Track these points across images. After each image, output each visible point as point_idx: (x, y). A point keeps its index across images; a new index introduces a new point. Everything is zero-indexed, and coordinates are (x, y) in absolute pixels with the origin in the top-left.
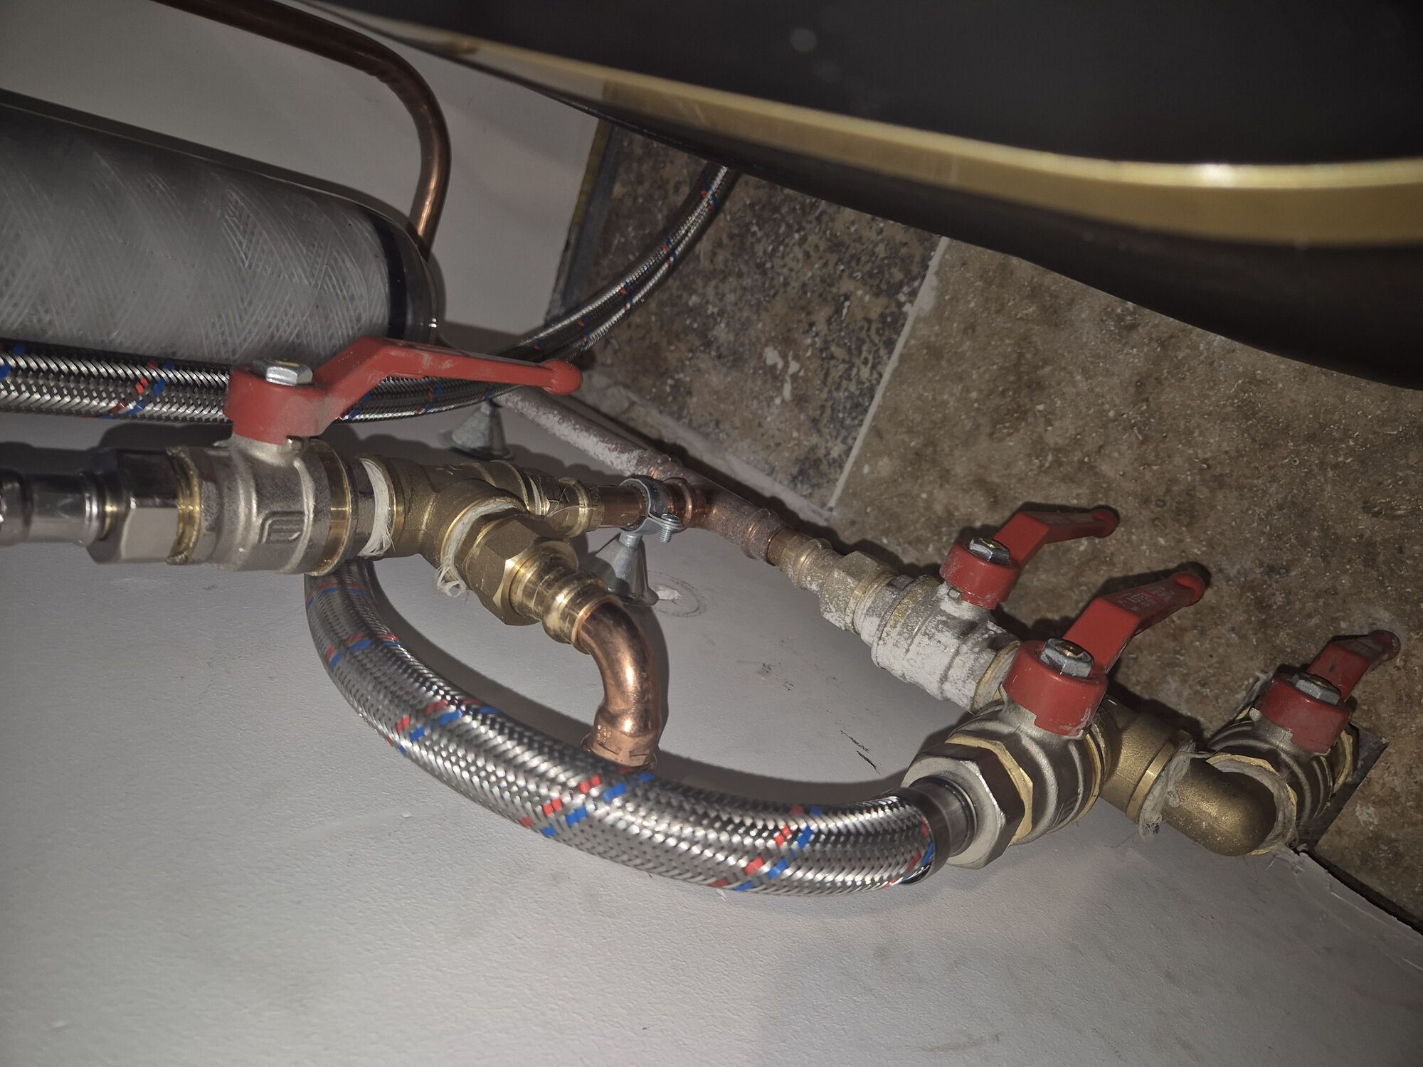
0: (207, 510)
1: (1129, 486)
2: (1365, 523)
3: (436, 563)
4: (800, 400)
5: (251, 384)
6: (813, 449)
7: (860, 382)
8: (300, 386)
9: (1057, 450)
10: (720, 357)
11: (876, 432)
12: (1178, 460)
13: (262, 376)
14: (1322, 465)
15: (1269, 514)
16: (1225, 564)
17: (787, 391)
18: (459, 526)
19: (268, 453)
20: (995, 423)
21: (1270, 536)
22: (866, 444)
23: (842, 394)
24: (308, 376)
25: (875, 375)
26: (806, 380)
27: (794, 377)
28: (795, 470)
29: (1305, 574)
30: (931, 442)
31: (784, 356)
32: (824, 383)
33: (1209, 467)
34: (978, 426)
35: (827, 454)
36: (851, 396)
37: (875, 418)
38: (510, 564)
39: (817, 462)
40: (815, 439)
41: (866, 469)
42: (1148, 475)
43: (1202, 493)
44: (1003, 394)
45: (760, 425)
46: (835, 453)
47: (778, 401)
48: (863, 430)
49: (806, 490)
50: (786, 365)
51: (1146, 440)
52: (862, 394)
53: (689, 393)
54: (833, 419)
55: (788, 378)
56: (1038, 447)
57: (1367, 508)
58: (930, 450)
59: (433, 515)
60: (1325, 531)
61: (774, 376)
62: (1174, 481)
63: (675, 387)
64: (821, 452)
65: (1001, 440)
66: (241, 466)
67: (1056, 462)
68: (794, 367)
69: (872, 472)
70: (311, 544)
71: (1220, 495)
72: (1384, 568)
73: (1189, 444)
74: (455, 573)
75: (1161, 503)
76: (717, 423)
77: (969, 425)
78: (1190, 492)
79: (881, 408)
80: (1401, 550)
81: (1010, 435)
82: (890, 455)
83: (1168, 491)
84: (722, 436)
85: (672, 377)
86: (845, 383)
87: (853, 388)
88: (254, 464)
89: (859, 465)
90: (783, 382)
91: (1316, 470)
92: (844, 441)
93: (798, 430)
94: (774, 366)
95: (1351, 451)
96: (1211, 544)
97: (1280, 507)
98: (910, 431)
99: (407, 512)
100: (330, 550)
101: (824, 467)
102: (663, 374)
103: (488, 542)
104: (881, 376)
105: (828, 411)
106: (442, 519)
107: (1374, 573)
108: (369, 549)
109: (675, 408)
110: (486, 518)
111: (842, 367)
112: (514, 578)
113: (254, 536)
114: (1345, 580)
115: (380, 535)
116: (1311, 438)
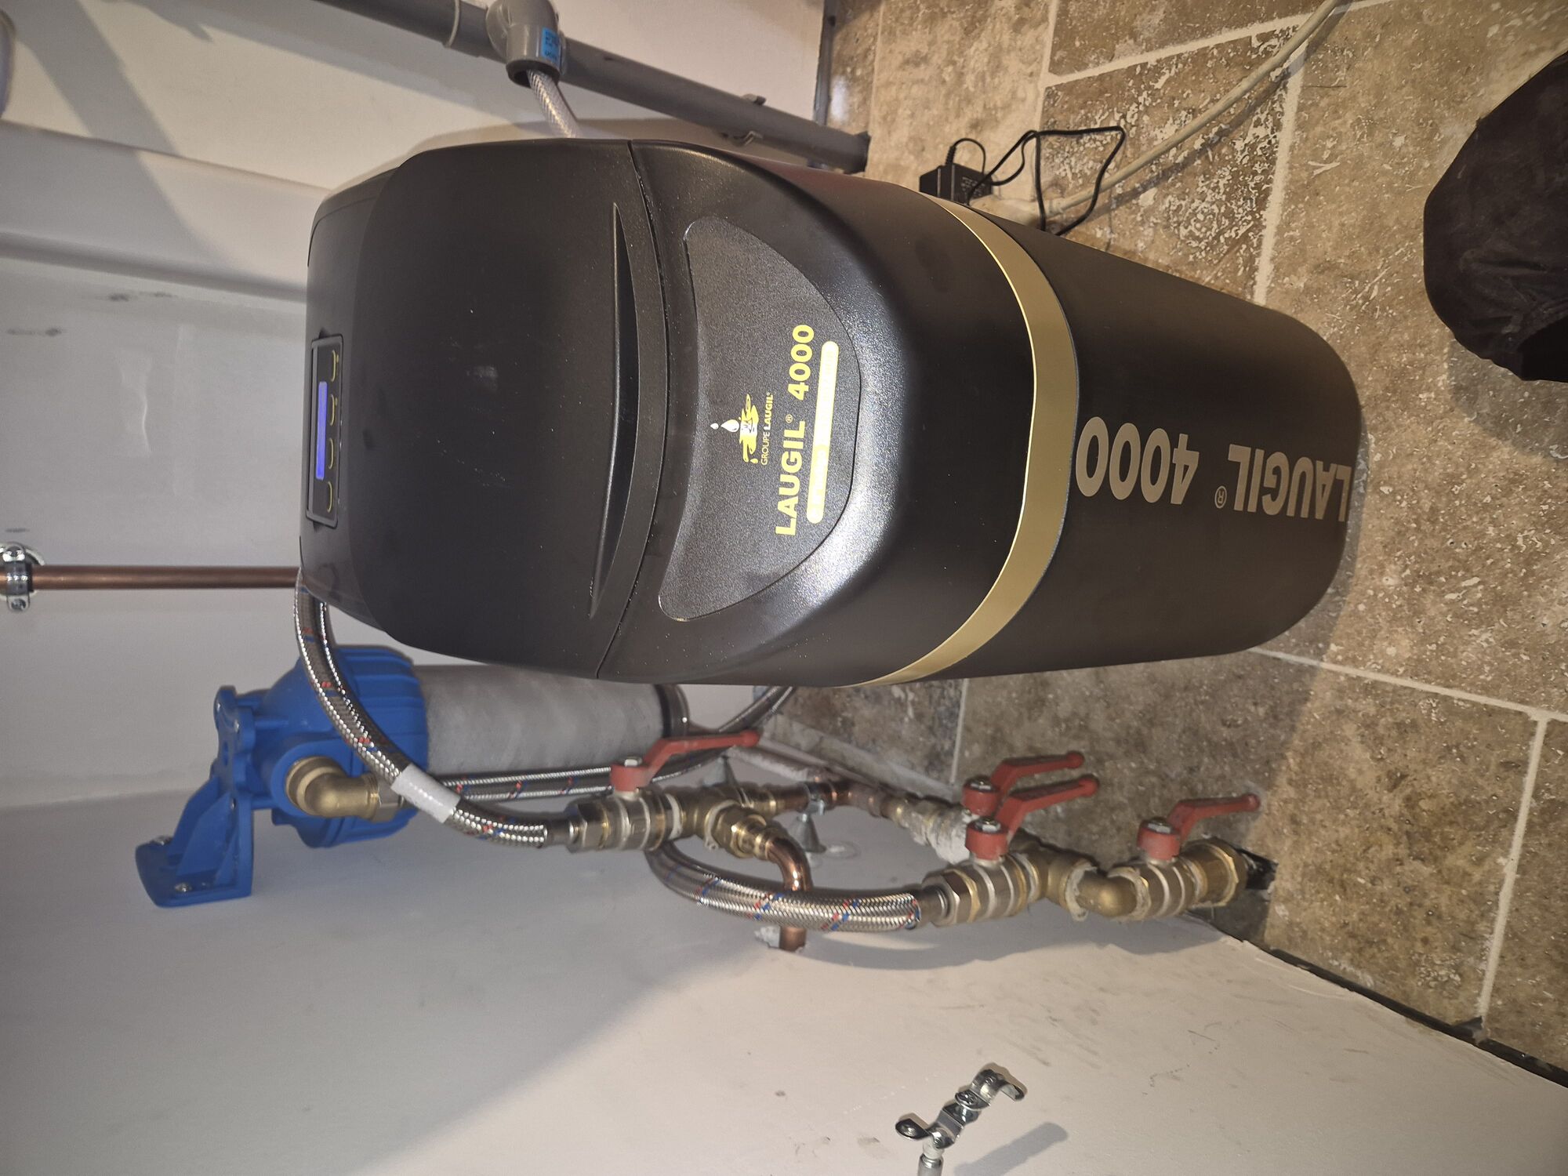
0: (611, 825)
1: (1109, 734)
2: (1225, 732)
3: (702, 837)
4: (919, 717)
5: (620, 769)
6: (934, 747)
7: (950, 699)
8: (639, 766)
9: (1067, 720)
10: (866, 697)
11: (967, 729)
12: (1128, 714)
13: (622, 764)
14: (1196, 703)
15: (1180, 737)
16: (1168, 772)
17: (910, 712)
18: (709, 817)
19: (629, 796)
20: (1030, 709)
21: (1183, 750)
22: (963, 738)
23: (942, 709)
24: (640, 761)
25: (958, 693)
26: (919, 703)
27: (913, 702)
28: (926, 763)
29: (1207, 769)
30: (998, 729)
31: (904, 690)
32: (930, 702)
33: (1144, 715)
34: (1021, 714)
35: (942, 748)
36: (948, 709)
37: (964, 720)
38: (734, 829)
39: (938, 756)
40: (933, 740)
41: (967, 754)
42: (1115, 726)
43: (1145, 731)
44: (1029, 692)
45: (899, 737)
46: (947, 747)
47: (906, 720)
48: (959, 729)
49: (935, 774)
50: (907, 696)
51: (1108, 707)
52: (954, 706)
53: (853, 724)
54: (941, 725)
55: (909, 704)
56: (1056, 721)
57: (1224, 724)
58: (999, 735)
59: (698, 814)
60: (1209, 741)
61: (900, 704)
62: (1129, 727)
63: (844, 721)
64: (939, 748)
65: (1036, 720)
66: (621, 805)
67: (1068, 728)
68: (911, 696)
69: (970, 754)
70: (650, 834)
71: (1154, 731)
72: (1242, 756)
73: (1131, 704)
74: (712, 839)
75: (1127, 742)
76: (874, 741)
77: (1016, 714)
78: (1138, 732)
79: (966, 713)
80: (1247, 744)
81: (1039, 716)
82: (978, 742)
83: (1128, 733)
84: (879, 749)
85: (840, 716)
86: (942, 700)
87: (947, 702)
88: (624, 802)
89: (962, 752)
90: (906, 706)
91: (1194, 707)
92: (950, 738)
93: (922, 735)
94: (899, 699)
95: (1207, 693)
96: (1158, 761)
97: (1184, 732)
98: (986, 725)
99: (687, 814)
100: (657, 836)
101: (943, 757)
102: (834, 715)
103: (724, 821)
104: (961, 693)
105: (937, 721)
106: (702, 816)
107: (1238, 761)
108: (674, 834)
109: (846, 736)
110: (722, 811)
111: (939, 691)
112: (737, 835)
113: (628, 832)
114: (1227, 768)
115: (677, 827)
116: (1186, 689)
